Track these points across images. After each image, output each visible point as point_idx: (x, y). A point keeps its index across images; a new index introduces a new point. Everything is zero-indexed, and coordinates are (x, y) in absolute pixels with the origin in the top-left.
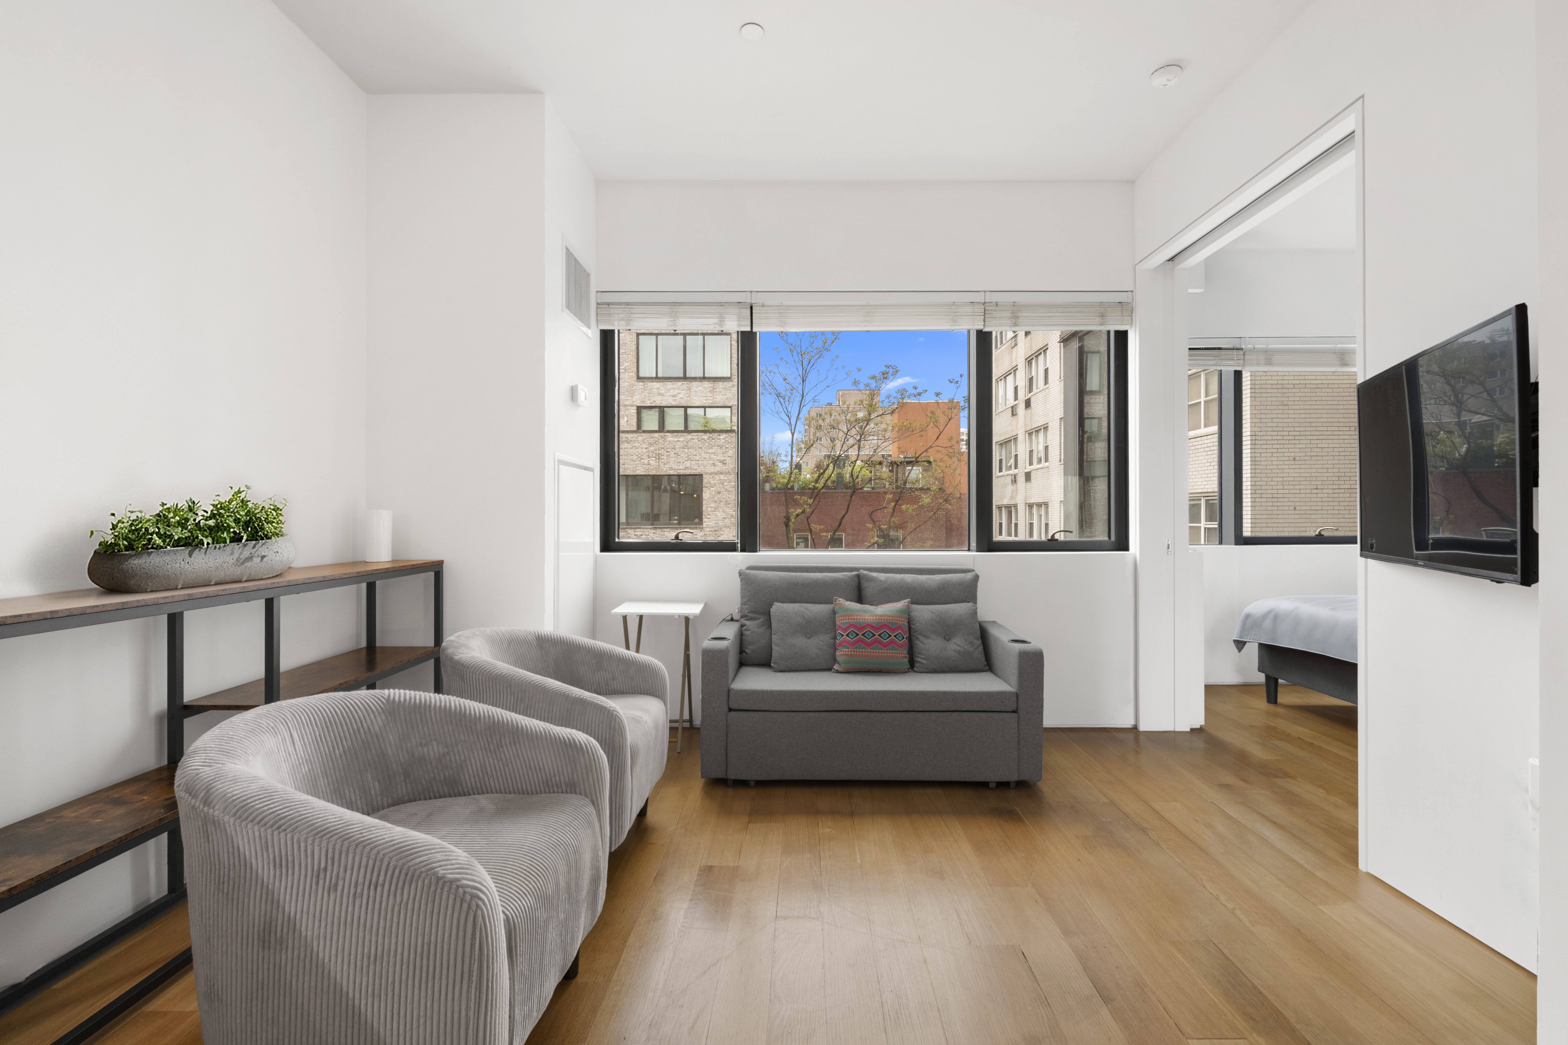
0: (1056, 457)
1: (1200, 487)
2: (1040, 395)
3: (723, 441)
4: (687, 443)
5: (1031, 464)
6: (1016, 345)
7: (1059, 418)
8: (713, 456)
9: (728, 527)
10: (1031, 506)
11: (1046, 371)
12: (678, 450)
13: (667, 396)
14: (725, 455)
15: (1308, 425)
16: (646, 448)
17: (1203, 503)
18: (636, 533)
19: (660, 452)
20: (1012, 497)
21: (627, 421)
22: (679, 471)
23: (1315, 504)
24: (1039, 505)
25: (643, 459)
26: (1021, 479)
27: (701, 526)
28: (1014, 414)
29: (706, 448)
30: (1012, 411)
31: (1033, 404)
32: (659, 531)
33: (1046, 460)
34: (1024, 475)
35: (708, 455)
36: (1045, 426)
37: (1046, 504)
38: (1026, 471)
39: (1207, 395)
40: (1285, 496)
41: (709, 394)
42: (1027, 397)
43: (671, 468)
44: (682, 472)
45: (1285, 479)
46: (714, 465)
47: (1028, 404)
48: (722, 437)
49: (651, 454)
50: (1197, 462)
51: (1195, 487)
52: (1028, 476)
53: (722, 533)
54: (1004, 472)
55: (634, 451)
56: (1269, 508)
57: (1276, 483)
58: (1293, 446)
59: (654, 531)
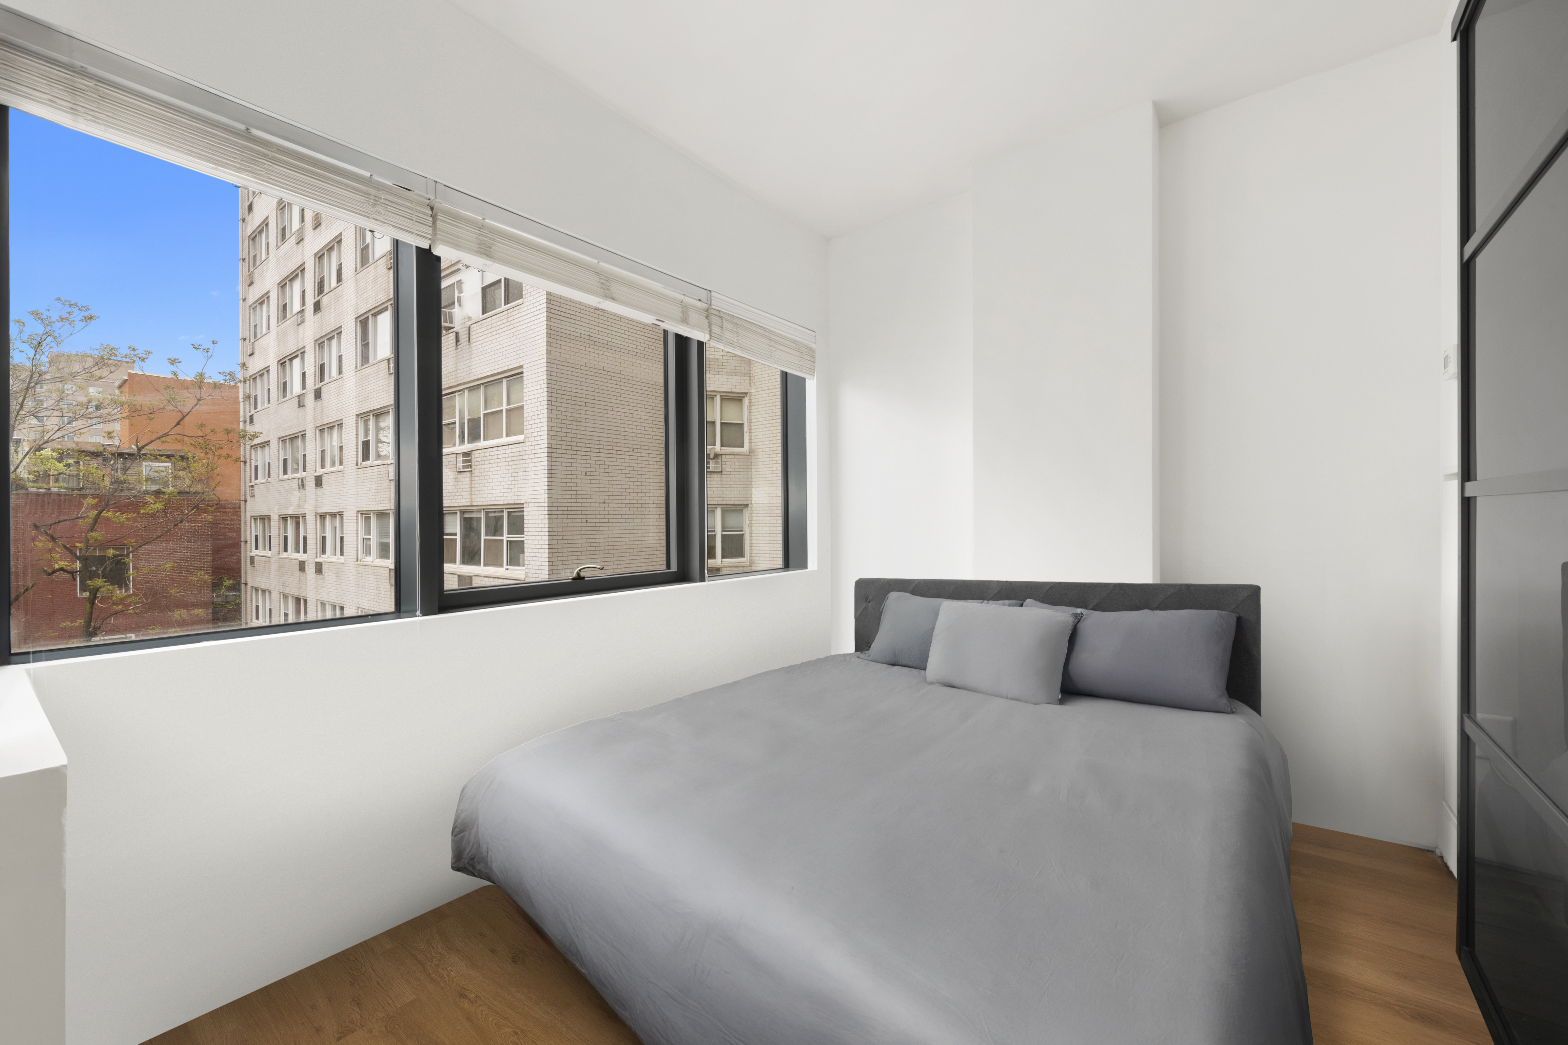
0: (352, 459)
1: (502, 498)
2: (332, 385)
5: (323, 466)
6: (303, 322)
7: (355, 414)
10: (323, 516)
11: (340, 357)
15: (598, 442)
17: (505, 515)
20: (299, 506)
23: (603, 517)
24: (333, 515)
26: (310, 484)
28: (301, 405)
30: (299, 401)
31: (323, 395)
33: (341, 463)
34: (314, 479)
36: (339, 423)
37: (341, 514)
38: (316, 474)
39: (508, 403)
40: (578, 509)
42: (317, 386)
45: (578, 493)
47: (318, 394)
50: (499, 472)
51: (497, 499)
52: (319, 481)
54: (290, 475)
56: (564, 521)
57: (570, 496)
58: (585, 461)
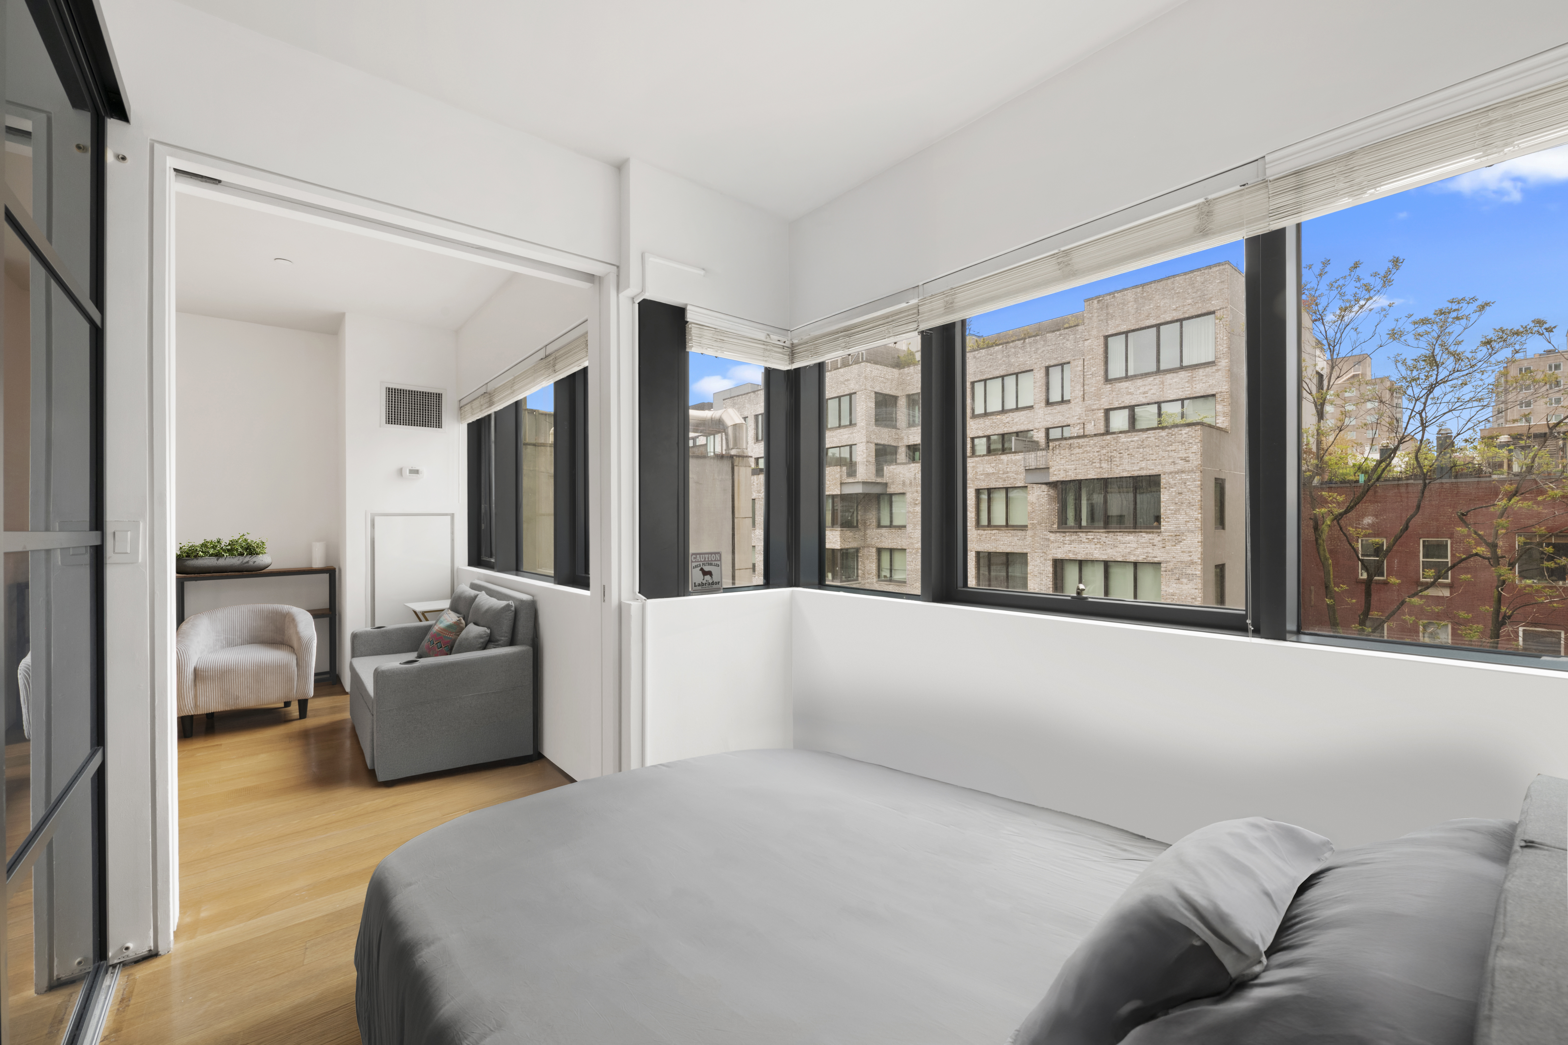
3: (1185, 436)
4: (1143, 442)
8: (1173, 454)
9: (1192, 532)
12: (1131, 451)
13: (1137, 395)
14: (1187, 451)
16: (1097, 452)
18: (1087, 537)
19: (1113, 454)
21: (1095, 425)
22: (1133, 473)
25: (1095, 463)
27: (1159, 531)
29: (1164, 445)
32: (1111, 535)
35: (1167, 453)
41: (1187, 385)
43: (1124, 470)
44: (1136, 474)
46: (1174, 463)
48: (1183, 432)
49: (1103, 457)
53: (1185, 538)
55: (1085, 455)
59: (1106, 535)
